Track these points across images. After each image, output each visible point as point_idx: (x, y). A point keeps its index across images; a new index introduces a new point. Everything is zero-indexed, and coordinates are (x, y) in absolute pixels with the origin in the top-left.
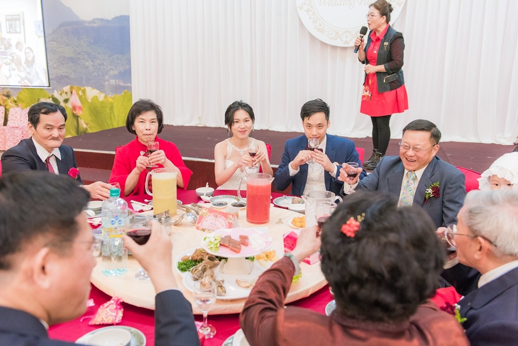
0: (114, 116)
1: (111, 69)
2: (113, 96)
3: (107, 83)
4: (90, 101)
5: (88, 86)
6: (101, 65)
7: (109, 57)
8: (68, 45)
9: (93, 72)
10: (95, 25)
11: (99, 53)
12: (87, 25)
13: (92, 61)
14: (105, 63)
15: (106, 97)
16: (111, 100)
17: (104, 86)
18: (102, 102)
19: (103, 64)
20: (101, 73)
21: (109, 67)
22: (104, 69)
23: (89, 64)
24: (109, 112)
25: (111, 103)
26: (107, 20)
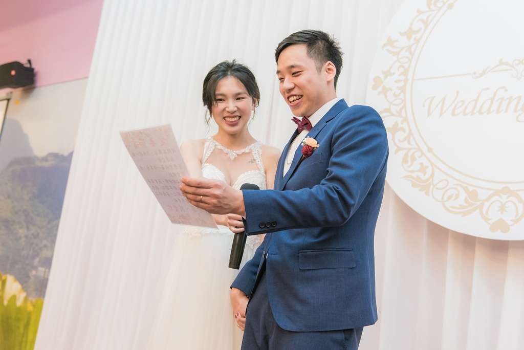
0: (26, 342)
1: (45, 246)
2: (34, 300)
3: (34, 272)
4: (6, 303)
5: (10, 274)
6: (35, 238)
7: (49, 223)
8: (9, 197)
9: (23, 249)
10: (47, 164)
11: (38, 215)
12: (38, 164)
13: (28, 229)
14: (41, 235)
15: (26, 299)
16: (30, 308)
17: (28, 277)
18: (19, 309)
19: (38, 235)
20: (31, 253)
21: (44, 242)
22: (37, 245)
23: (22, 232)
24: (22, 330)
25: (30, 314)
26: (62, 156)
